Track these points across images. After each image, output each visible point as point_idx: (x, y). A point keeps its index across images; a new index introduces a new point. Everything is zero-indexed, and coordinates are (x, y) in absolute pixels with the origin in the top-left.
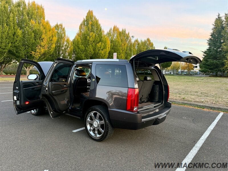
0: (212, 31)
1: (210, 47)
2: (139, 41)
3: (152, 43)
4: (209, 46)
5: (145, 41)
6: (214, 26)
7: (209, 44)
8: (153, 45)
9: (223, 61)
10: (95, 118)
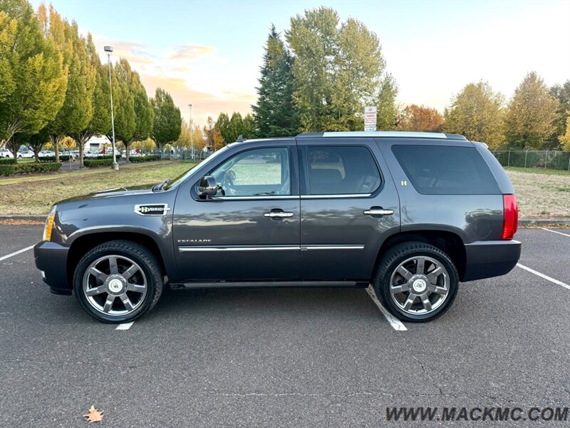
0: (263, 63)
1: (263, 99)
4: (259, 96)
6: (266, 52)
7: (262, 92)
9: (297, 131)
10: (413, 273)
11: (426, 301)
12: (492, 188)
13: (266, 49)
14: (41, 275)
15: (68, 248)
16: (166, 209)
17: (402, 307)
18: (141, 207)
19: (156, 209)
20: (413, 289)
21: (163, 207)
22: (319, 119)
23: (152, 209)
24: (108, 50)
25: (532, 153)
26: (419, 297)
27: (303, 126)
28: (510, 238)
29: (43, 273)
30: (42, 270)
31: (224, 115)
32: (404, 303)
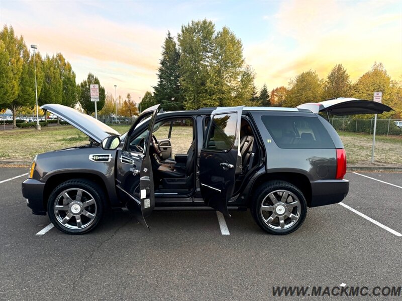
0: (162, 57)
1: (161, 82)
2: (43, 57)
3: (69, 64)
4: (159, 80)
5: (53, 58)
6: (164, 50)
7: (160, 77)
8: (71, 68)
9: (182, 104)
10: (279, 201)
11: (282, 222)
12: (329, 144)
13: (164, 48)
14: (26, 201)
15: (45, 183)
16: (110, 157)
17: (266, 221)
18: (93, 156)
19: (103, 158)
20: (275, 211)
21: (108, 156)
22: (198, 96)
23: (101, 158)
24: (33, 47)
25: (336, 120)
26: (278, 217)
27: (186, 101)
28: (341, 178)
29: (27, 200)
30: (26, 198)
31: (149, 93)
32: (267, 219)
